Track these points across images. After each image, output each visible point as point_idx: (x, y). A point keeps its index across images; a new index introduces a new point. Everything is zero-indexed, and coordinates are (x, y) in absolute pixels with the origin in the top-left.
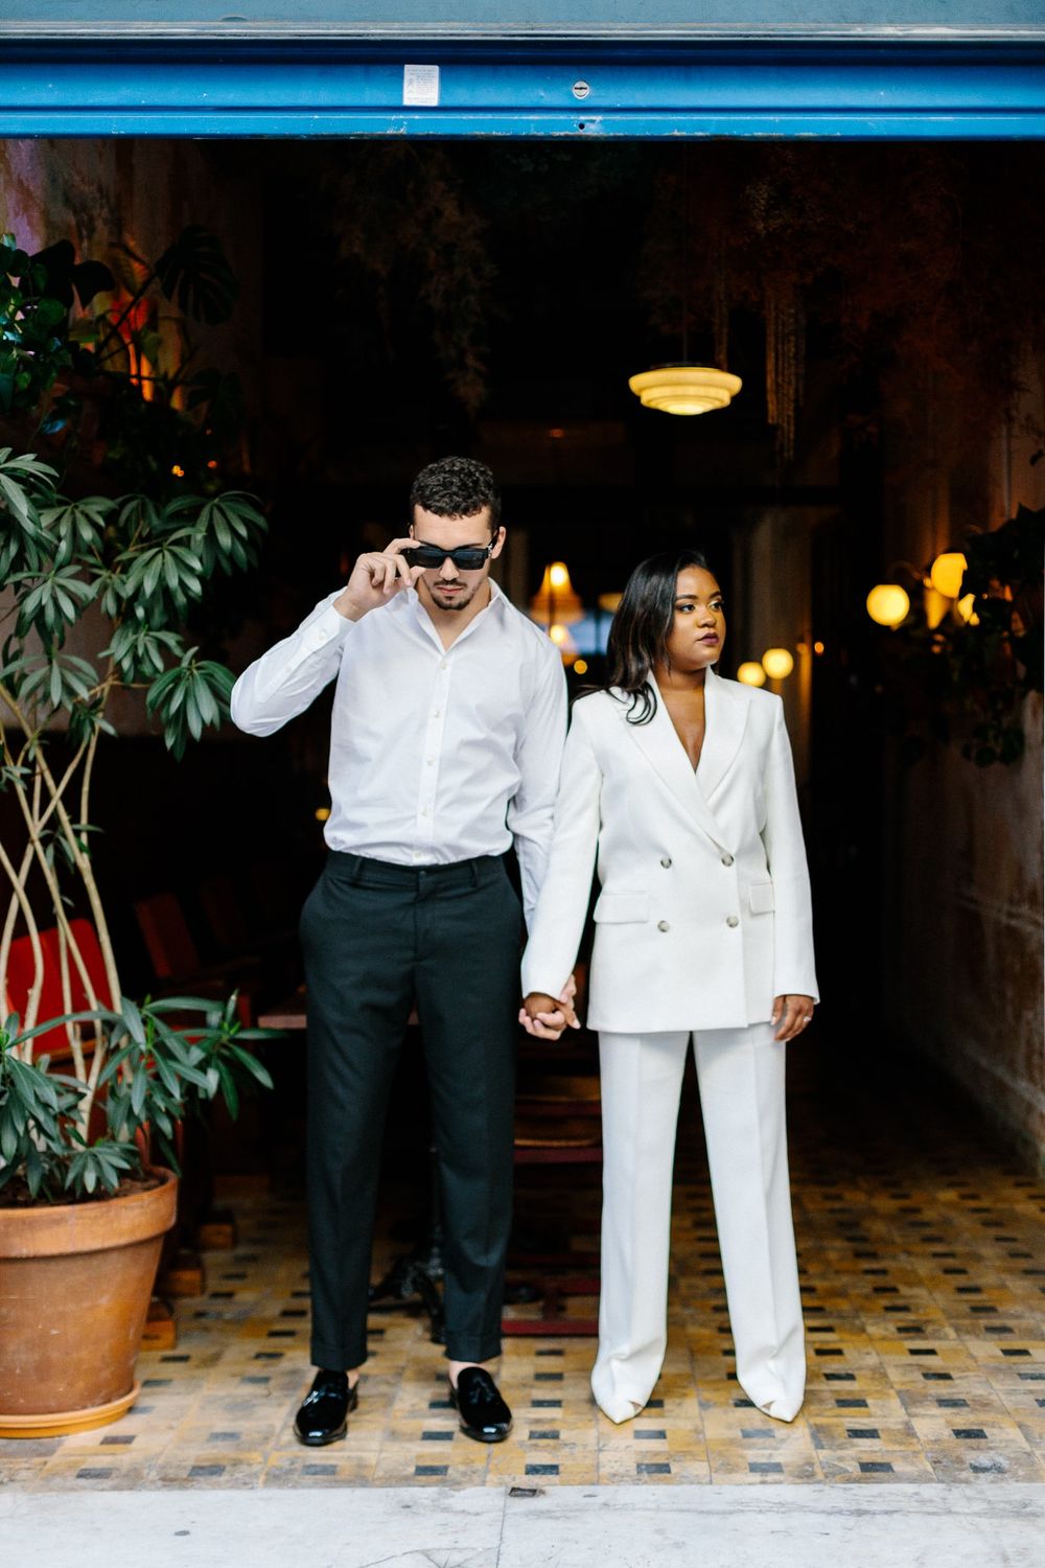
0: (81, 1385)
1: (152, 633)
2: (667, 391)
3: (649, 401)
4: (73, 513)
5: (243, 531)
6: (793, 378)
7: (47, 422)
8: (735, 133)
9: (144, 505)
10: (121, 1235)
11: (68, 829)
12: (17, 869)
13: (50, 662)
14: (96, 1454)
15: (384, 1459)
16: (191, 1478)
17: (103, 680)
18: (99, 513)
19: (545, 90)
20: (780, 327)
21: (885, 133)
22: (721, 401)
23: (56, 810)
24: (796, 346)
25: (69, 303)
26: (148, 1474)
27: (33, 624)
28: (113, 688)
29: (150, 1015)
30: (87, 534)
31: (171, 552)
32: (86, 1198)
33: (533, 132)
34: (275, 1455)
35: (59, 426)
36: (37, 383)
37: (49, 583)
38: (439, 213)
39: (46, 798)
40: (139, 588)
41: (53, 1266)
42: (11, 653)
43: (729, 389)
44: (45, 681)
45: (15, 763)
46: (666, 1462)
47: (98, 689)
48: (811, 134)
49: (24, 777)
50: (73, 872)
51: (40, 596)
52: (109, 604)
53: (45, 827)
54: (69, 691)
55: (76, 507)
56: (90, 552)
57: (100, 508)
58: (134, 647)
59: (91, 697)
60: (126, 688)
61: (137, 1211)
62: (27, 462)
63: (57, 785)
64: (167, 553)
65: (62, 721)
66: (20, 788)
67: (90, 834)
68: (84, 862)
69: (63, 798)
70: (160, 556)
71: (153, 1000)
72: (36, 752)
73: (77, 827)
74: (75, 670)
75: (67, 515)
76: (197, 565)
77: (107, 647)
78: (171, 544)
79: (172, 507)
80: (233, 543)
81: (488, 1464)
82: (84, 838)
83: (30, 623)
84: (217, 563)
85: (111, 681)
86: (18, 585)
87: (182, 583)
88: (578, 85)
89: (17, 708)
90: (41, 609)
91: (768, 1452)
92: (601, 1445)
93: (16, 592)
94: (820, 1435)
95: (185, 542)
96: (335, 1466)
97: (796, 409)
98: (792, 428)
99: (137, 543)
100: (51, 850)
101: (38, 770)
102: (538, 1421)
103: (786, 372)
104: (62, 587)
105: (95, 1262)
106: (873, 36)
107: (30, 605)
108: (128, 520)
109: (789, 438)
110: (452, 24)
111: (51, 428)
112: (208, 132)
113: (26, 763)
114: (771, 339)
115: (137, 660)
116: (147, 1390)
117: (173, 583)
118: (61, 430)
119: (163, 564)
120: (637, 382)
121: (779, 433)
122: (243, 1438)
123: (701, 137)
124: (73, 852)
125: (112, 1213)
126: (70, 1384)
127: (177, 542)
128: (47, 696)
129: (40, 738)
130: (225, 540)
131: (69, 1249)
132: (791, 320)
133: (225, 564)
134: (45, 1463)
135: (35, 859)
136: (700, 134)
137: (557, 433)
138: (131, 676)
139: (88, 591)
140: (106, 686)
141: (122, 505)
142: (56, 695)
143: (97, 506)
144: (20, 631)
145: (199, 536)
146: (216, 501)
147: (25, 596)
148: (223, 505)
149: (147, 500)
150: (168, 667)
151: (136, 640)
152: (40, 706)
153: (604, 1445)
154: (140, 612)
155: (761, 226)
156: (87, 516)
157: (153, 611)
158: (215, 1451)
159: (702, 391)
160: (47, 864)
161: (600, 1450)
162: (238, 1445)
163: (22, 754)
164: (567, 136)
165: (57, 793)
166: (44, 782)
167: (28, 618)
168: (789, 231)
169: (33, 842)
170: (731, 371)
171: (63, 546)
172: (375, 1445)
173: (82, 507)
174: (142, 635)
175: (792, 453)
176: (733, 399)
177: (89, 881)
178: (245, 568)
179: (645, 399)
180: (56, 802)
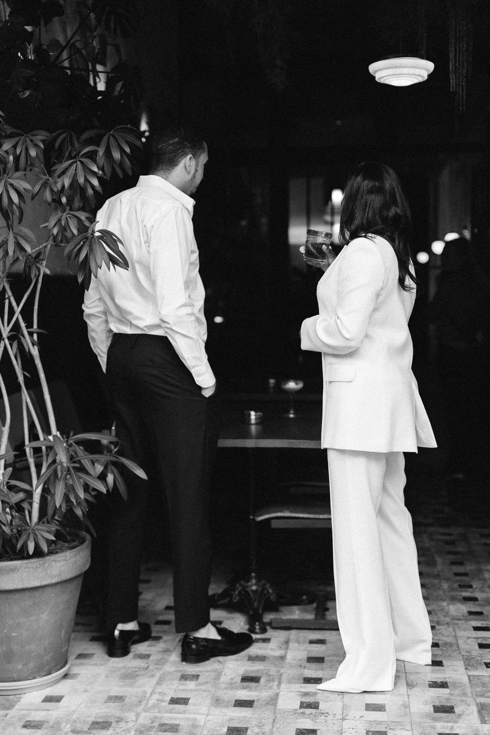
0: (31, 665)
1: (72, 213)
2: (390, 71)
3: (380, 79)
4: (25, 140)
5: (128, 150)
6: (465, 63)
7: (21, 91)
9: (70, 135)
10: (52, 577)
11: (25, 331)
13: (9, 231)
14: (38, 710)
15: (209, 720)
16: (89, 731)
17: (44, 241)
18: (42, 141)
20: (458, 33)
22: (423, 77)
23: (17, 319)
24: (467, 44)
26: (65, 726)
28: (51, 246)
29: (73, 443)
30: (33, 152)
31: (81, 162)
32: (29, 557)
34: (143, 715)
35: (28, 93)
37: (3, 182)
39: (12, 312)
40: (63, 186)
41: (11, 596)
43: (427, 70)
44: (5, 243)
46: (384, 730)
52: (48, 196)
53: (10, 331)
54: (21, 248)
55: (29, 137)
57: (43, 138)
58: (60, 220)
60: (57, 246)
61: (62, 563)
63: (18, 305)
64: (79, 163)
65: (20, 267)
67: (39, 334)
68: (35, 351)
69: (22, 313)
70: (75, 165)
71: (74, 435)
72: (4, 285)
73: (30, 330)
74: (23, 235)
75: (21, 142)
76: (98, 171)
78: (82, 157)
79: (85, 136)
80: (121, 156)
81: (273, 727)
82: (35, 336)
84: (114, 171)
91: (450, 724)
92: (344, 714)
94: (483, 712)
95: (92, 156)
96: (178, 725)
97: (467, 82)
98: (465, 93)
100: (15, 344)
101: (7, 296)
102: (306, 694)
103: (461, 60)
104: (12, 185)
105: (37, 594)
109: (463, 99)
111: (23, 95)
114: (452, 41)
115: (62, 228)
116: (78, 661)
117: (81, 180)
118: (28, 96)
119: (76, 170)
120: (373, 68)
121: (457, 96)
122: (127, 700)
124: (28, 345)
125: (47, 565)
126: (26, 664)
127: (86, 155)
129: (7, 277)
130: (117, 155)
131: (20, 586)
132: (465, 28)
133: (118, 170)
134: (6, 715)
135: (5, 350)
137: (339, 123)
140: (48, 245)
141: (58, 136)
142: (12, 251)
143: (40, 137)
145: (101, 151)
146: (112, 132)
148: (116, 134)
149: (73, 133)
150: (79, 232)
151: (62, 216)
153: (346, 715)
154: (64, 200)
156: (34, 143)
157: (73, 199)
158: (108, 710)
159: (411, 71)
160: (12, 354)
161: (343, 719)
162: (122, 706)
165: (18, 310)
166: (10, 303)
169: (3, 340)
170: (429, 59)
172: (204, 709)
173: (32, 137)
174: (65, 213)
175: (464, 108)
176: (429, 76)
177: (38, 362)
178: (131, 174)
179: (378, 77)
180: (17, 315)
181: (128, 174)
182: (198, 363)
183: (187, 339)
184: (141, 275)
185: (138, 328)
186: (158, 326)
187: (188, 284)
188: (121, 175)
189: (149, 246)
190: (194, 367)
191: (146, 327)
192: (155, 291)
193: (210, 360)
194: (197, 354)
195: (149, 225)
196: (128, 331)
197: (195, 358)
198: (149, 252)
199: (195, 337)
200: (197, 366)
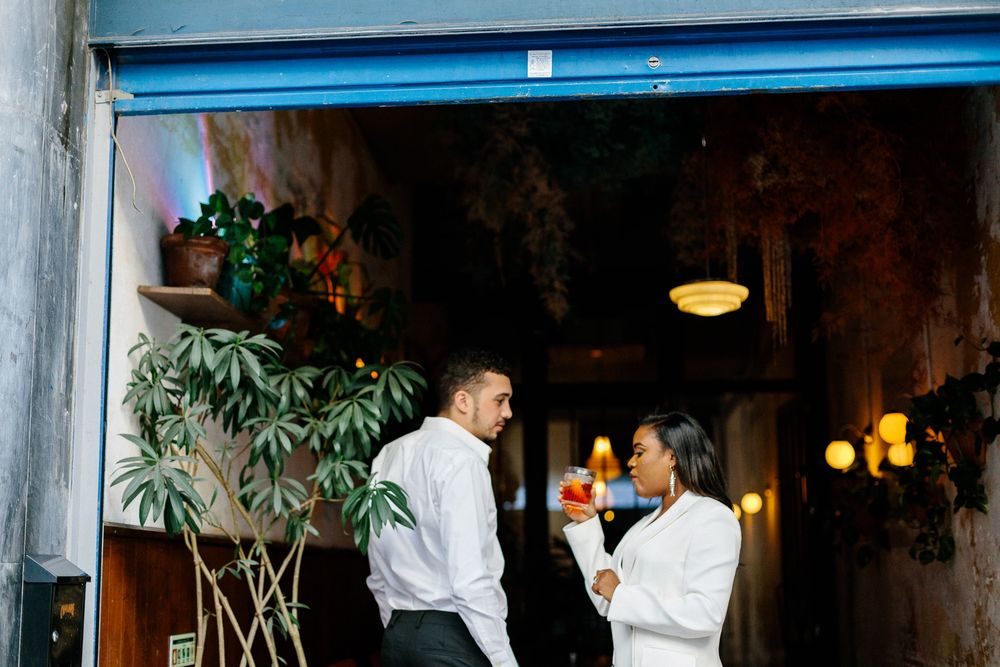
1: (346, 462)
2: (697, 298)
3: (684, 306)
4: (290, 379)
5: (410, 389)
6: (784, 289)
7: (273, 321)
8: (767, 87)
9: (339, 375)
11: (283, 605)
12: (246, 636)
13: (273, 483)
17: (310, 497)
18: (310, 378)
19: (628, 64)
20: (774, 255)
21: (877, 83)
22: (735, 304)
23: (275, 592)
24: (785, 267)
25: (290, 244)
27: (262, 457)
28: (317, 502)
30: (300, 392)
31: (360, 404)
33: (620, 92)
35: (282, 323)
36: (267, 291)
37: (273, 425)
38: (535, 189)
39: (268, 583)
40: (336, 431)
42: (245, 478)
43: (740, 297)
44: (270, 497)
45: (247, 557)
47: (307, 503)
48: (822, 86)
49: (253, 568)
50: (286, 638)
51: (267, 434)
52: (315, 442)
53: (267, 605)
54: (287, 504)
55: (293, 374)
56: (302, 405)
57: (310, 375)
58: (333, 472)
59: (302, 509)
60: (326, 502)
62: (260, 339)
63: (276, 573)
64: (356, 404)
66: (250, 575)
67: (299, 609)
68: (294, 631)
69: (281, 583)
70: (351, 406)
72: (261, 549)
73: (289, 604)
74: (291, 488)
75: (286, 380)
76: (376, 412)
77: (313, 472)
78: (359, 398)
79: (360, 372)
80: (403, 398)
82: (295, 612)
83: (259, 455)
84: (392, 413)
85: (316, 497)
86: (251, 428)
87: (366, 425)
88: (651, 59)
89: (248, 517)
90: (267, 444)
93: (250, 433)
95: (370, 395)
97: (787, 310)
98: (785, 322)
99: (335, 400)
100: (270, 621)
101: (263, 563)
103: (778, 285)
104: (281, 428)
106: (866, 15)
107: (259, 442)
108: (328, 385)
109: (783, 331)
110: (562, 20)
111: (276, 323)
112: (390, 100)
113: (254, 558)
114: (767, 263)
115: (334, 482)
117: (360, 425)
118: (284, 327)
119: (353, 413)
120: (675, 294)
121: (775, 327)
123: (742, 91)
124: (286, 622)
127: (363, 396)
128: (270, 508)
129: (265, 540)
130: (397, 395)
132: (781, 249)
133: (397, 413)
135: (260, 629)
136: (742, 89)
137: (597, 354)
138: (330, 493)
139: (301, 432)
140: (312, 502)
141: (326, 373)
142: (278, 507)
143: (308, 374)
144: (252, 462)
145: (379, 391)
146: (391, 369)
147: (257, 434)
148: (396, 371)
149: (343, 370)
150: (356, 486)
151: (334, 467)
152: (265, 516)
154: (337, 447)
155: (759, 184)
156: (301, 381)
157: (346, 446)
159: (721, 298)
160: (267, 632)
163: (252, 551)
164: (645, 94)
165: (276, 580)
166: (266, 571)
167: (258, 451)
168: (779, 187)
169: (258, 616)
170: (740, 282)
171: (284, 399)
173: (297, 374)
174: (338, 463)
175: (785, 340)
176: (743, 304)
177: (298, 644)
178: (411, 416)
179: (681, 305)
180: (275, 586)
181: (408, 417)
182: (499, 648)
183: (485, 619)
184: (427, 540)
185: (424, 602)
186: (448, 601)
187: (486, 552)
188: (400, 419)
189: (439, 506)
190: (493, 653)
191: (434, 601)
192: (446, 560)
193: (513, 644)
194: (497, 637)
195: (439, 481)
196: (412, 606)
197: (494, 642)
198: (439, 513)
199: (494, 616)
200: (497, 652)
